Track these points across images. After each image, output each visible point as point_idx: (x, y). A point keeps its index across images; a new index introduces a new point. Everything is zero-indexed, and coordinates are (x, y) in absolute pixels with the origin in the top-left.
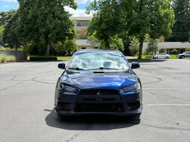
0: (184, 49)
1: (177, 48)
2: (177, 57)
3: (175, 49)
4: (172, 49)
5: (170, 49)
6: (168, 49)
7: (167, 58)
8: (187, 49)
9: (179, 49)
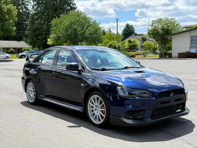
0: (20, 48)
1: (14, 47)
2: (17, 57)
3: (11, 48)
4: (8, 48)
5: (7, 48)
6: (4, 48)
7: (7, 58)
8: (24, 48)
9: (16, 48)
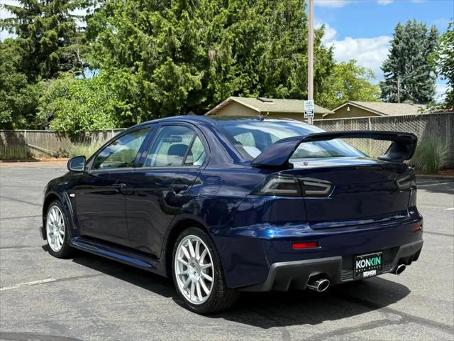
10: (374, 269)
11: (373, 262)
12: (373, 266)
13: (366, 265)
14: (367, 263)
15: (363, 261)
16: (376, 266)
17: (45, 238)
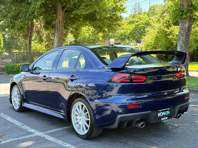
10: (166, 117)
11: (166, 113)
12: (166, 115)
13: (163, 115)
14: (163, 113)
15: (161, 113)
16: (167, 115)
17: (11, 103)
